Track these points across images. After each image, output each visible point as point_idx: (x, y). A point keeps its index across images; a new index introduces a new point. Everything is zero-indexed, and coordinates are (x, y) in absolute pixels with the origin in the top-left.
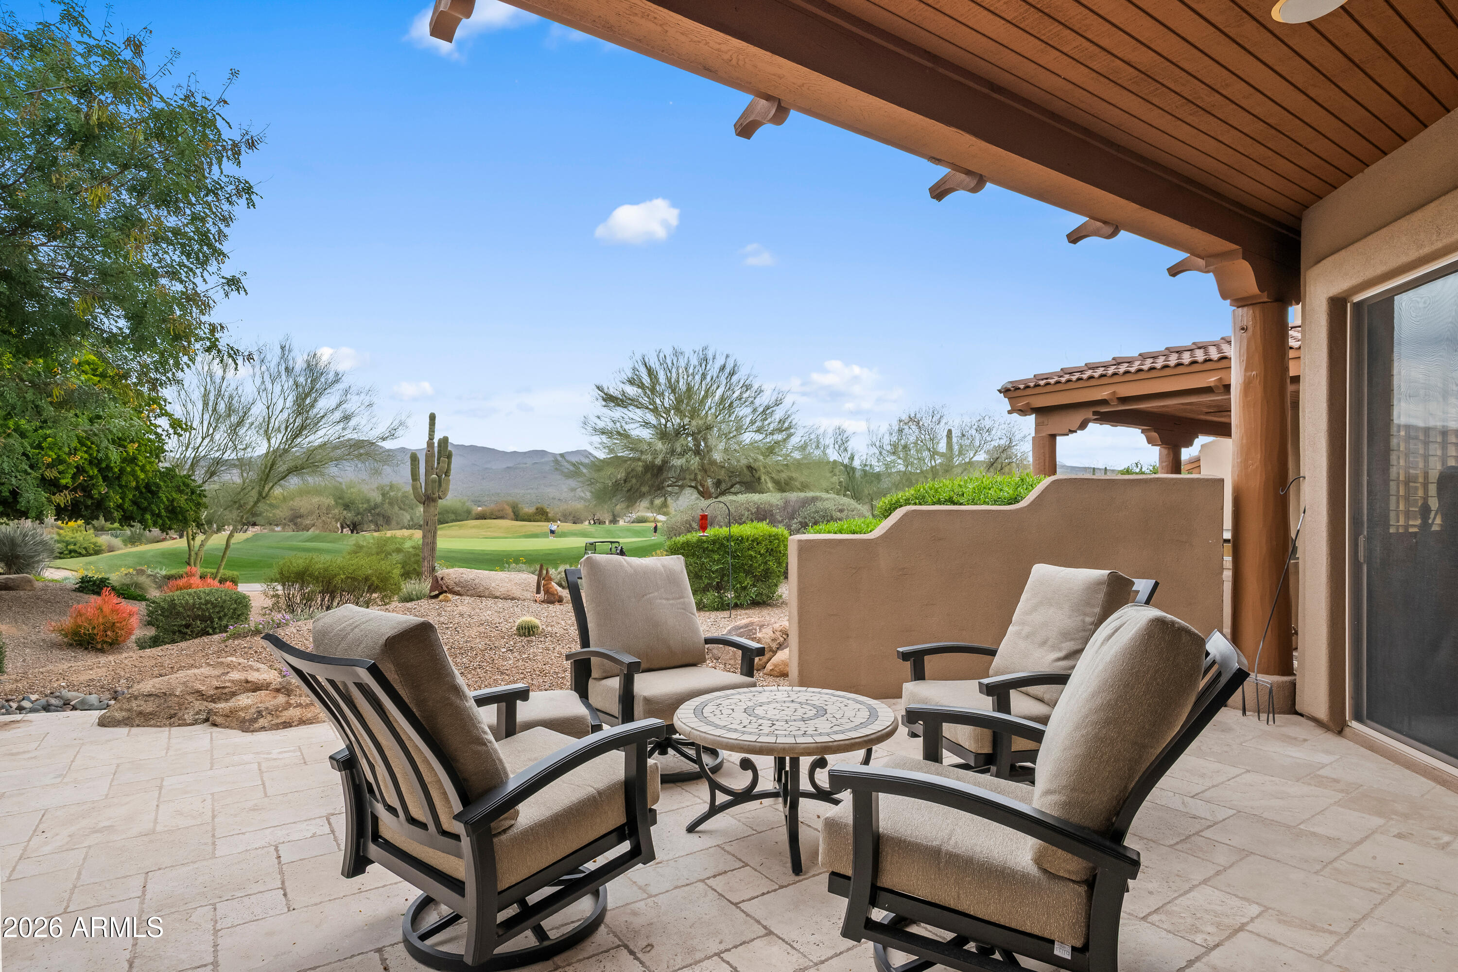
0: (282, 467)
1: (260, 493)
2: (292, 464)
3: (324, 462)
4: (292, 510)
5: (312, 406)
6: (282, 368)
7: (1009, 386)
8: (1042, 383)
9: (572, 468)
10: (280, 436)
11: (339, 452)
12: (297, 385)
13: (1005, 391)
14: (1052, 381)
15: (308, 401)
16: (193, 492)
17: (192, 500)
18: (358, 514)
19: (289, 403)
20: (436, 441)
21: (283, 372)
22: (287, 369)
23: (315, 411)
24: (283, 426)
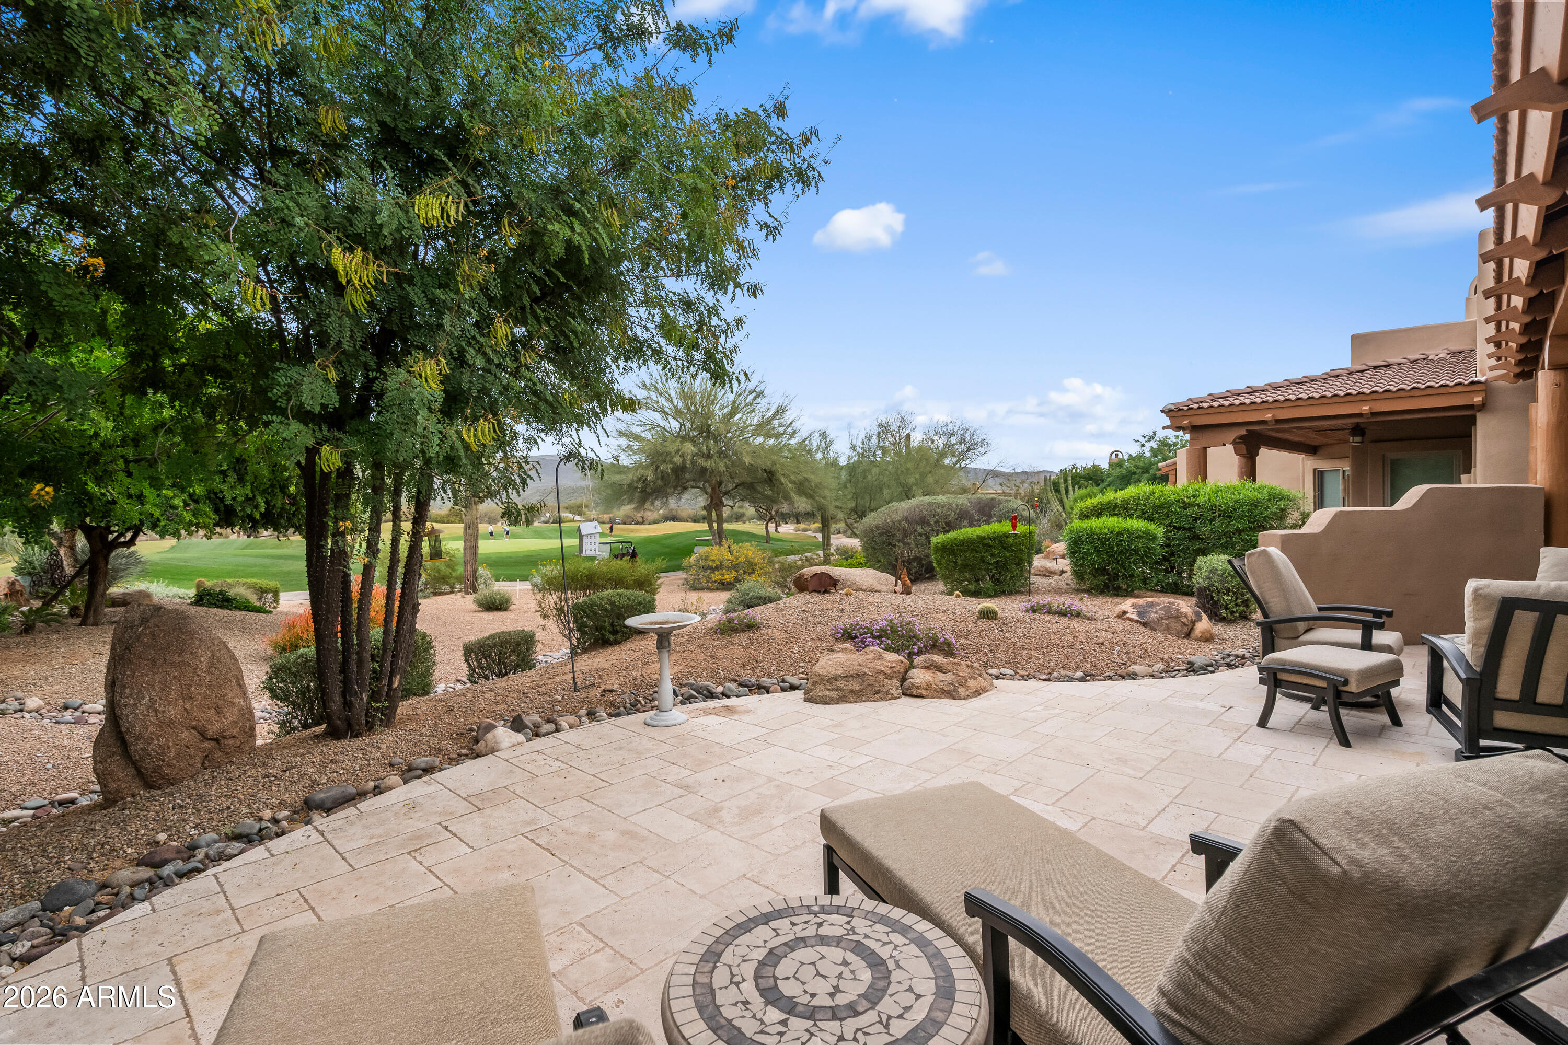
7: (1173, 407)
8: (1195, 406)
13: (1167, 412)
14: (1205, 405)
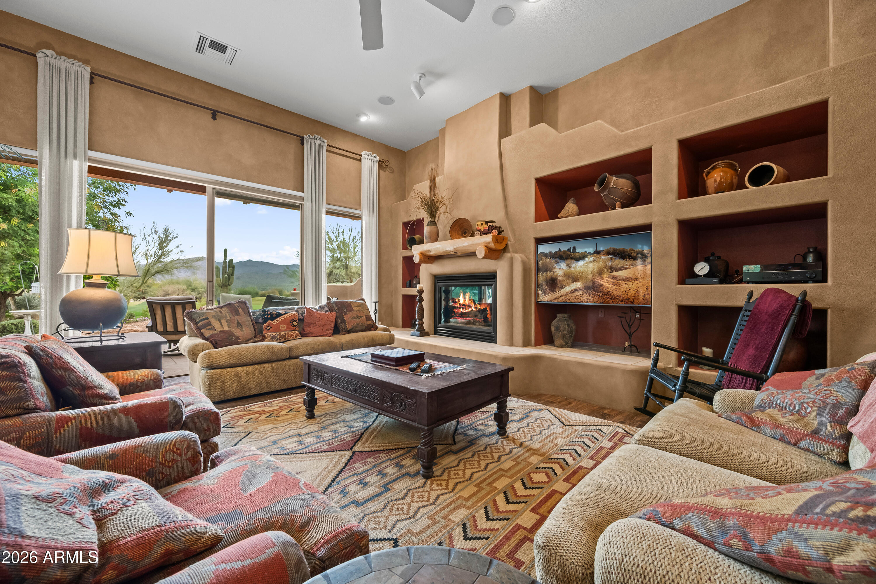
0: (153, 271)
1: (143, 281)
2: (156, 270)
3: (171, 269)
4: (164, 291)
5: (166, 247)
6: (153, 231)
9: (292, 273)
10: (152, 258)
11: (179, 265)
12: (159, 237)
15: (165, 244)
16: (113, 280)
17: (112, 283)
18: (199, 294)
19: (157, 244)
20: (227, 261)
21: (154, 232)
22: (155, 231)
23: (167, 249)
24: (153, 254)
